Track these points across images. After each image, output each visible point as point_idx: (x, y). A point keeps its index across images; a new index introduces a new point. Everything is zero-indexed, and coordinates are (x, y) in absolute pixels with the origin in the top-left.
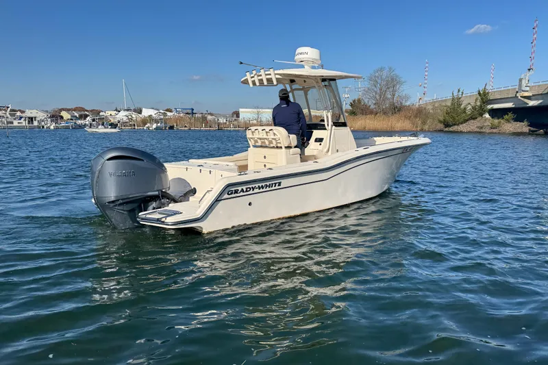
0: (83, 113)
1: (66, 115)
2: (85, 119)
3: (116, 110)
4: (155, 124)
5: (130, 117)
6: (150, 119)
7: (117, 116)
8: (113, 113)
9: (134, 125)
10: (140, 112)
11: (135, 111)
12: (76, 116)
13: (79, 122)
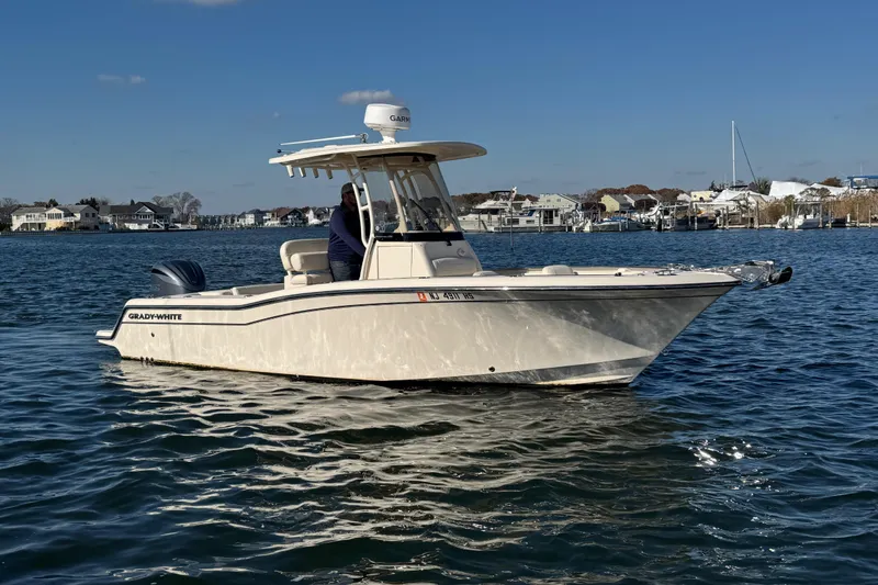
0: (643, 197)
1: (611, 203)
2: (648, 210)
3: (712, 188)
4: (801, 217)
5: (742, 202)
6: (790, 205)
7: (715, 202)
8: (706, 195)
9: (752, 219)
10: (764, 189)
11: (753, 187)
12: (629, 204)
13: (637, 216)
